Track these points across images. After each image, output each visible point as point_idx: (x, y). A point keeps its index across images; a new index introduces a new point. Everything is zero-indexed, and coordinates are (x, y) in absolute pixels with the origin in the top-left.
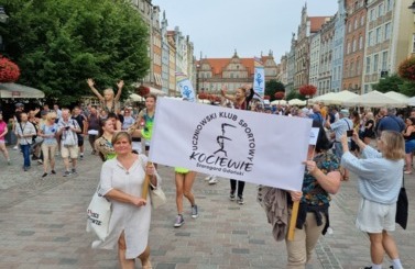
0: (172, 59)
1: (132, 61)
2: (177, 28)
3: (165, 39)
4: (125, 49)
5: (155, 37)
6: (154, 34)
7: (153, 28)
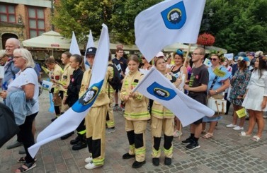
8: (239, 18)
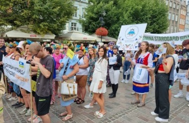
4: (154, 20)
5: (182, 10)
6: (182, 8)
7: (181, 6)
8: (123, 17)
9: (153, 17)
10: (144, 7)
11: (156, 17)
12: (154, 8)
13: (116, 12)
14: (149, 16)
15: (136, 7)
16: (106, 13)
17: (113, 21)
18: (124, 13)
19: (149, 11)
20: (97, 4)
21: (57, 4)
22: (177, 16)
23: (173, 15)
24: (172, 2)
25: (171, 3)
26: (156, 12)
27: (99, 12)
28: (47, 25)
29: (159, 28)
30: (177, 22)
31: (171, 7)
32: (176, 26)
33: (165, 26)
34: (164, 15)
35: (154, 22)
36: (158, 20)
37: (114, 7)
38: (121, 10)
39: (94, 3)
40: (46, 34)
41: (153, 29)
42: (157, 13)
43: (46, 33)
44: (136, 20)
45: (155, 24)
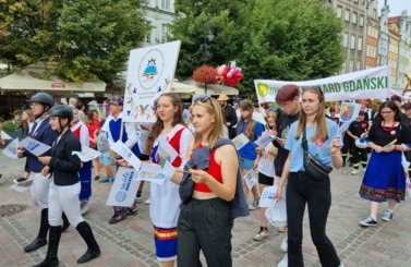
0: (393, 48)
1: (321, 58)
2: (405, 12)
3: (384, 28)
4: (314, 48)
5: (370, 28)
6: (369, 24)
7: (369, 19)
8: (251, 44)
9: (313, 42)
10: (293, 21)
11: (317, 43)
12: (314, 24)
13: (235, 32)
14: (305, 40)
15: (277, 22)
16: (215, 34)
17: (229, 51)
18: (252, 34)
19: (304, 30)
20: (196, 15)
21: (110, 17)
22: (360, 40)
23: (353, 38)
24: (349, 10)
25: (347, 14)
26: (317, 32)
27: (199, 34)
28: (88, 63)
29: (324, 65)
30: (360, 52)
31: (348, 22)
32: (360, 60)
33: (336, 60)
34: (334, 39)
35: (315, 52)
36: (321, 49)
37: (232, 23)
38: (244, 28)
39: (188, 14)
40: (86, 81)
41: (314, 68)
42: (320, 34)
43: (87, 79)
44: (277, 48)
45: (316, 57)
